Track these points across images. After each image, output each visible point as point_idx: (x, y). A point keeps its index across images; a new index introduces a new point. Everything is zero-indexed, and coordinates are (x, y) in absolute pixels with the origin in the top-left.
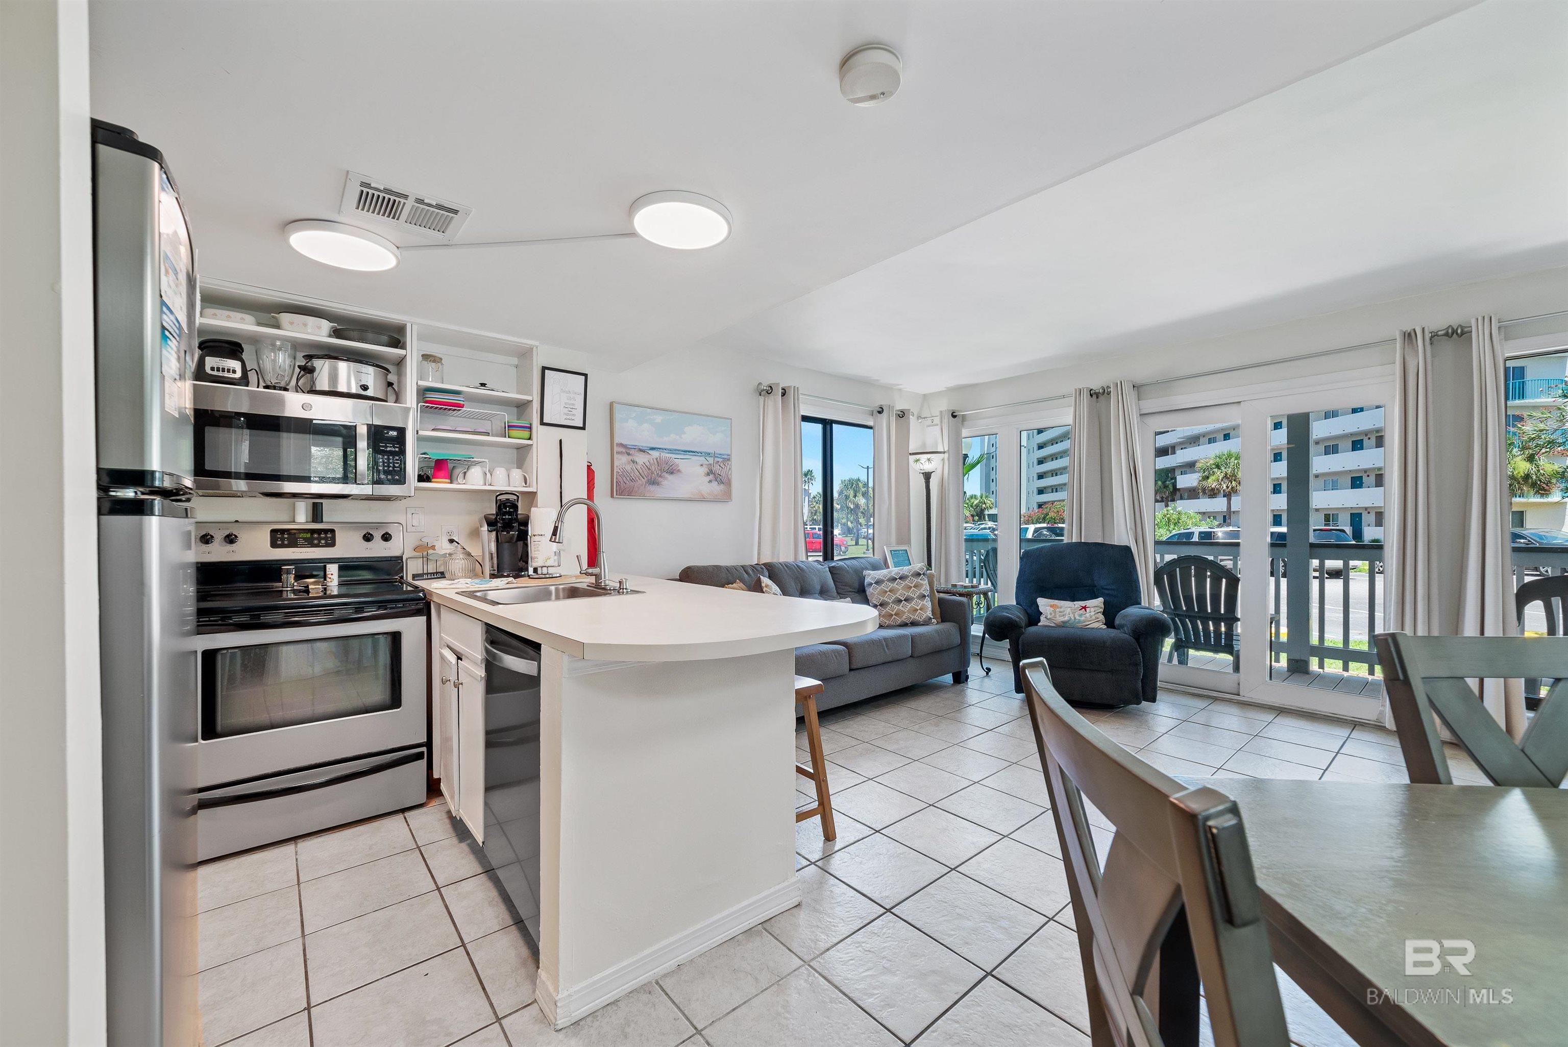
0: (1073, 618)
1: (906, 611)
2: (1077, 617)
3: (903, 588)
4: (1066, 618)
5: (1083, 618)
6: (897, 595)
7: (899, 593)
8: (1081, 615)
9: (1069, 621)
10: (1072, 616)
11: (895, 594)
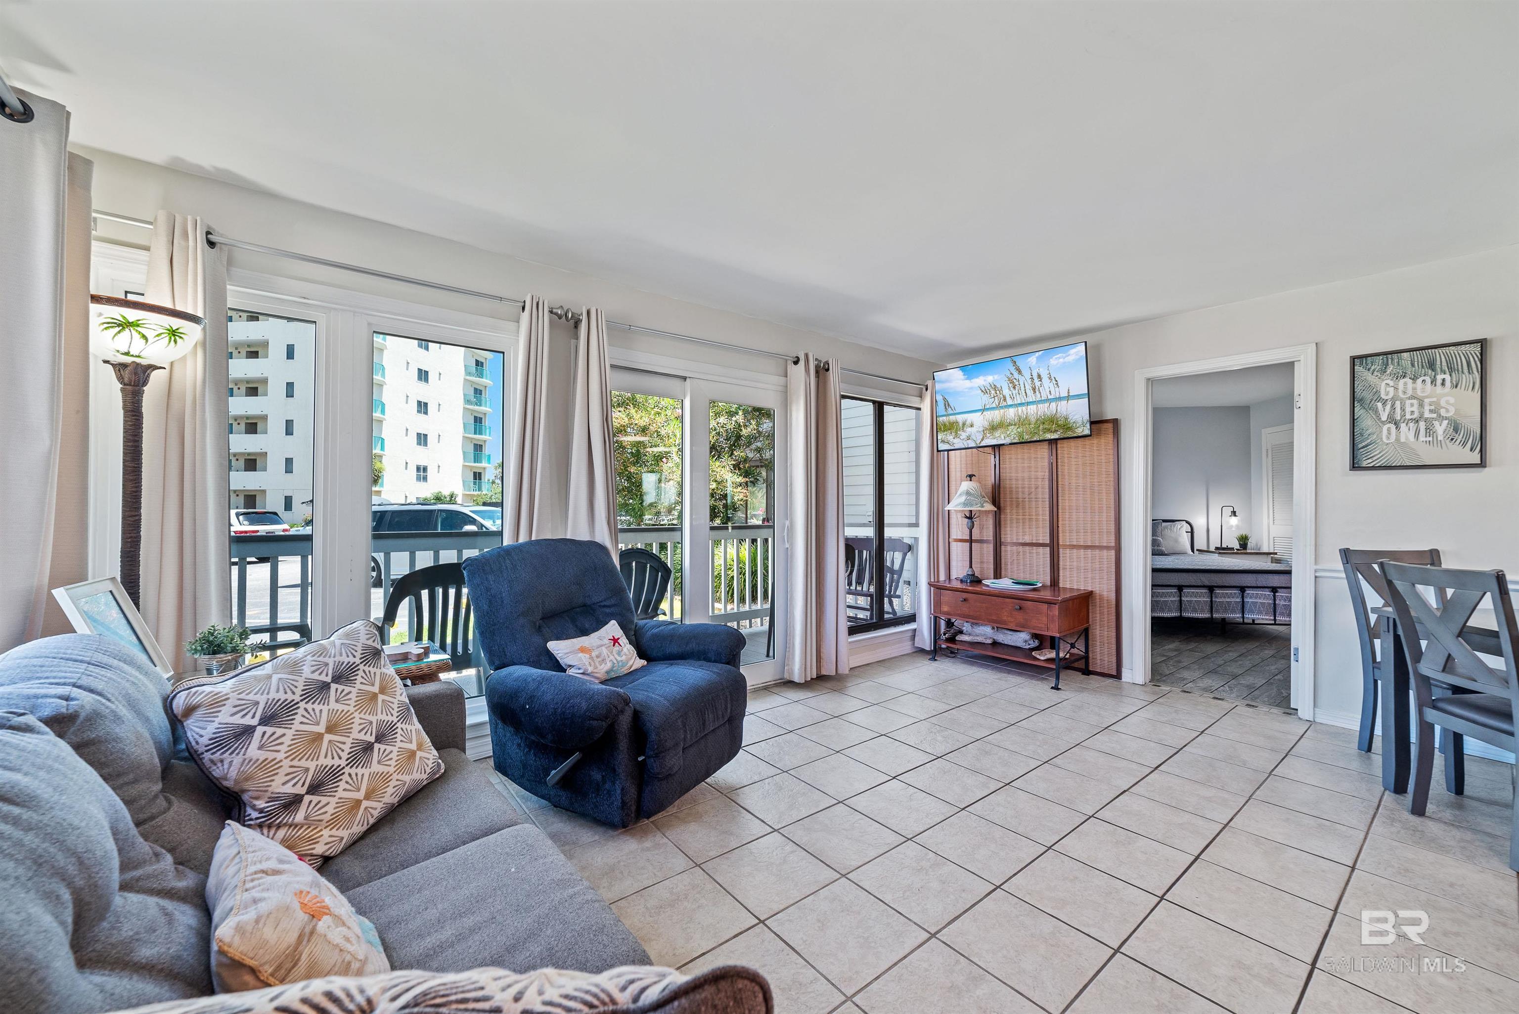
0: (615, 662)
1: (392, 769)
2: (619, 659)
3: (359, 706)
4: (608, 665)
5: (624, 658)
6: (355, 735)
7: (356, 727)
8: (619, 653)
9: (613, 667)
10: (612, 657)
11: (347, 732)
